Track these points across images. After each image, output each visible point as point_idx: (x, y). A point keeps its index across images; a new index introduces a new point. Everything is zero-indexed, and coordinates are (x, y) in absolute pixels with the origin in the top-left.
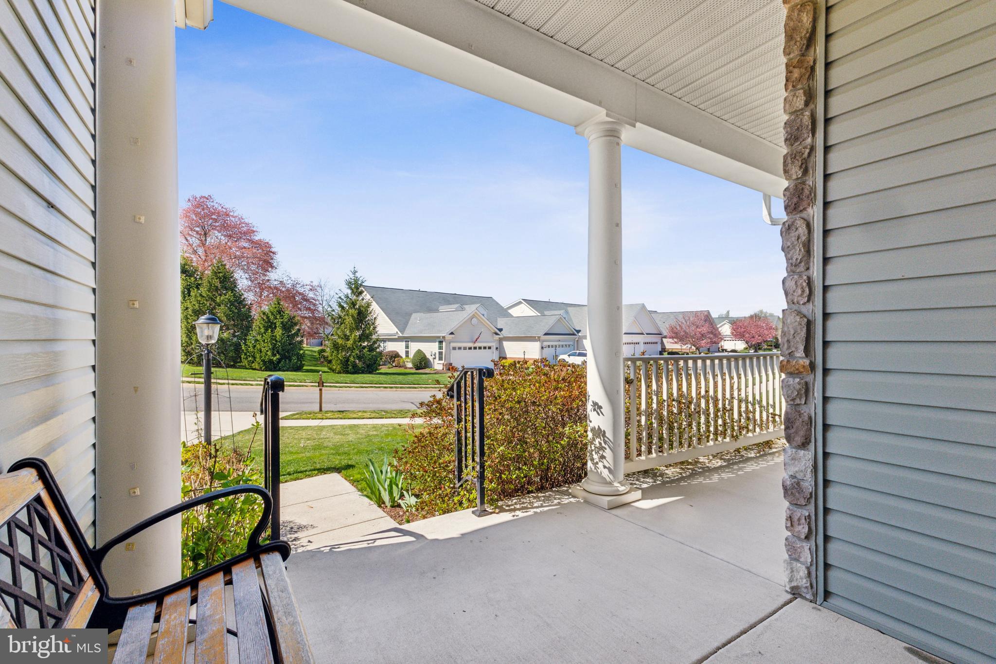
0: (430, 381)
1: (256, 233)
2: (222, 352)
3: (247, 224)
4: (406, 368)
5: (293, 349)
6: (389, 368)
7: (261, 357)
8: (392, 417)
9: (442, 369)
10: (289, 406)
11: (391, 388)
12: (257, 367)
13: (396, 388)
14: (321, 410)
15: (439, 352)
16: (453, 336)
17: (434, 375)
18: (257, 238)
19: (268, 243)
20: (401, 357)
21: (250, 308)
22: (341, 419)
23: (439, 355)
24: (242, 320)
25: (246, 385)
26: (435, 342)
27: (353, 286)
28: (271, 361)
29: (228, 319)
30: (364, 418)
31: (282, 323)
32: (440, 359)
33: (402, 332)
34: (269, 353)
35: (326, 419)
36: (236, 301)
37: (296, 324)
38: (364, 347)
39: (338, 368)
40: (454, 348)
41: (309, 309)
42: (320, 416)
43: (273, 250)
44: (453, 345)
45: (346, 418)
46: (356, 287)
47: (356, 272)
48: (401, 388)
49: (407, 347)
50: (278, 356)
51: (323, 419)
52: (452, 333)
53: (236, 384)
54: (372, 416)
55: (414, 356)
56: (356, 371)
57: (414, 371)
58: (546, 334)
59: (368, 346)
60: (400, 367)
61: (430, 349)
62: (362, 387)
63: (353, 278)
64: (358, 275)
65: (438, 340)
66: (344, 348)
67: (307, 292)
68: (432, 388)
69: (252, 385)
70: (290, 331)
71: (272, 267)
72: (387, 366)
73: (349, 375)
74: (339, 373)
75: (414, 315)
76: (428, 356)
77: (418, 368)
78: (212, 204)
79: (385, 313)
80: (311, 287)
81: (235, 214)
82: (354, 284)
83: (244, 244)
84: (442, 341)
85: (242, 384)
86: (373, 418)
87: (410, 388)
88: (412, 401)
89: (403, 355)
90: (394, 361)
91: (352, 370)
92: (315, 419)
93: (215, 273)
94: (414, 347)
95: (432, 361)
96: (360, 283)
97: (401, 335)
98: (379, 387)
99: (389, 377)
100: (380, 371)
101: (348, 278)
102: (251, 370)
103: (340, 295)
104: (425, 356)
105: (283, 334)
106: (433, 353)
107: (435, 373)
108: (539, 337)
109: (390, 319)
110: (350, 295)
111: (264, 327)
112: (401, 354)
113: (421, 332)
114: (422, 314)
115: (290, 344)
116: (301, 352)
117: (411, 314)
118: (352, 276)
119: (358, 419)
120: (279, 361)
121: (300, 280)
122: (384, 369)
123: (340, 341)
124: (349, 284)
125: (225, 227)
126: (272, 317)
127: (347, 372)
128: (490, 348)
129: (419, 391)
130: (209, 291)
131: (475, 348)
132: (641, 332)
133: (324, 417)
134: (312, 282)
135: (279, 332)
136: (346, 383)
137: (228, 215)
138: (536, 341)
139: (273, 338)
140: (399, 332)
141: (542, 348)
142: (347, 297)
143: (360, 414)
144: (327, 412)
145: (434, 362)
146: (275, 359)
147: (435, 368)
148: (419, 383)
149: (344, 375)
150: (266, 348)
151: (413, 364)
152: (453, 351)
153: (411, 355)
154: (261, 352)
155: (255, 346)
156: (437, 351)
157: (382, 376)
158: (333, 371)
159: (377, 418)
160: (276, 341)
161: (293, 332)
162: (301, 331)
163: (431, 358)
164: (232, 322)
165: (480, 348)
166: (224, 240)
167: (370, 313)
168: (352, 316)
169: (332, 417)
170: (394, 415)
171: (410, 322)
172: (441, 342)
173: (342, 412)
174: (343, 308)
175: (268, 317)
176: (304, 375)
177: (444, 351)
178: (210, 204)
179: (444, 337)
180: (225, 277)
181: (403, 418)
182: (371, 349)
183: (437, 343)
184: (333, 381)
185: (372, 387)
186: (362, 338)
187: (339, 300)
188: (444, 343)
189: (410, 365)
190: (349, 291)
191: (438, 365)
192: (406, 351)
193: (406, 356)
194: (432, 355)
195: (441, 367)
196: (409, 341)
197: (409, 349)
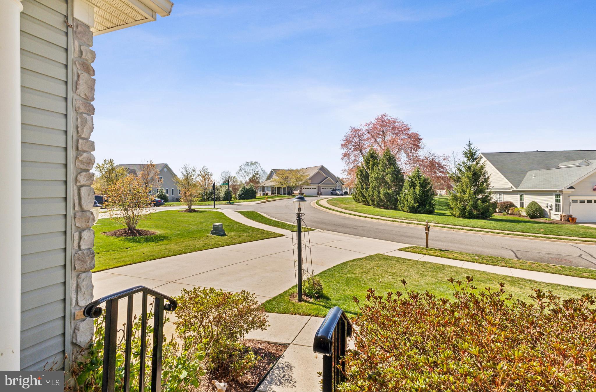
0: (542, 230)
1: (410, 129)
2: (389, 201)
3: (405, 125)
4: (521, 216)
5: (427, 200)
6: (504, 215)
7: (407, 204)
8: (483, 263)
9: (559, 219)
10: (411, 239)
11: (499, 233)
12: (406, 211)
13: (503, 233)
14: (427, 247)
15: (556, 204)
16: (572, 190)
17: (549, 225)
18: (410, 132)
19: (417, 134)
20: (516, 207)
21: (403, 175)
22: (439, 257)
23: (556, 207)
24: (399, 182)
25: (396, 221)
26: (552, 196)
27: (469, 155)
28: (413, 207)
29: (392, 182)
30: (457, 259)
31: (420, 183)
32: (558, 210)
33: (517, 187)
34: (412, 202)
35: (428, 255)
36: (395, 171)
37: (429, 183)
38: (479, 199)
39: (458, 213)
40: (574, 201)
41: (443, 172)
42: (424, 251)
43: (420, 138)
44: (573, 198)
45: (443, 257)
46: (471, 155)
47: (471, 144)
48: (508, 234)
49: (522, 199)
50: (417, 204)
51: (425, 254)
52: (571, 188)
53: (390, 221)
54: (465, 259)
55: (528, 207)
56: (471, 216)
57: (528, 219)
59: (482, 198)
60: (515, 215)
61: (545, 202)
62: (472, 230)
63: (469, 149)
64: (472, 146)
65: (555, 194)
66: (461, 200)
67: (441, 161)
68: (542, 237)
69: (398, 222)
70: (425, 188)
71: (420, 148)
72: (502, 214)
73: (466, 219)
74: (459, 217)
75: (529, 173)
76: (544, 207)
77: (532, 217)
78: (387, 118)
79: (500, 172)
80: (444, 158)
81: (398, 121)
82: (470, 153)
83: (403, 136)
84: (560, 195)
85: (393, 221)
86: (465, 261)
87: (517, 235)
88: (513, 249)
89: (518, 205)
90: (508, 210)
91: (468, 216)
92: (420, 254)
93: (385, 156)
94: (528, 199)
95: (548, 211)
96: (474, 152)
97: (515, 189)
98: (487, 232)
99: (500, 223)
100: (493, 218)
101: (464, 150)
102: (402, 212)
103: (459, 163)
104: (541, 207)
105: (421, 190)
106: (549, 205)
107: (551, 223)
109: (505, 177)
110: (466, 162)
111: (409, 186)
112: (515, 204)
113: (536, 187)
114: (538, 171)
115: (425, 196)
116: (433, 202)
117: (527, 172)
118: (467, 148)
119: (453, 259)
120: (418, 207)
121: (437, 154)
122: (496, 216)
123: (458, 194)
124: (466, 154)
125: (394, 129)
126: (414, 180)
127: (465, 217)
129: (526, 238)
130: (382, 167)
133: (427, 253)
134: (444, 154)
135: (418, 189)
136: (460, 226)
137: (395, 122)
139: (414, 192)
140: (513, 187)
142: (464, 163)
143: (456, 255)
144: (431, 249)
145: (550, 213)
146: (416, 205)
147: (552, 218)
148: (530, 231)
149: (462, 219)
150: (410, 198)
151: (527, 213)
152: (573, 204)
153: (526, 205)
154: (407, 201)
155: (405, 197)
156: (554, 203)
157: (493, 222)
158: (454, 215)
159: (468, 261)
160: (416, 195)
161: (428, 188)
162: (433, 188)
163: (547, 210)
164: (394, 183)
166: (394, 136)
167: (484, 173)
168: (468, 177)
169: (433, 254)
170: (485, 261)
171: (525, 178)
172: (558, 196)
173: (443, 251)
174: (460, 171)
175: (412, 180)
176: (432, 217)
177: (561, 203)
178: (385, 118)
179: (562, 191)
180: (390, 158)
181: (494, 265)
182: (484, 200)
183: (554, 197)
184: (451, 224)
185: (480, 231)
186: (476, 193)
187: (458, 166)
189: (524, 214)
190: (466, 159)
191: (555, 216)
192: (521, 202)
193: (521, 206)
194: (547, 207)
195: (558, 218)
196: (523, 195)
197: (524, 201)
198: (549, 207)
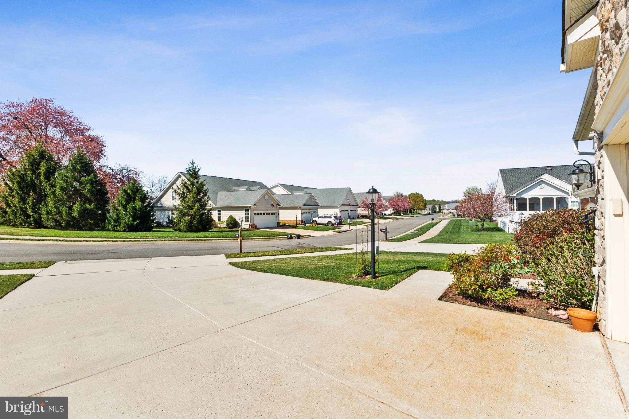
14: (241, 252)
15: (246, 217)
16: (255, 206)
20: (215, 221)
23: (246, 218)
26: (243, 210)
27: (192, 173)
28: (136, 224)
32: (247, 221)
33: (216, 204)
38: (203, 214)
40: (255, 214)
44: (255, 212)
46: (194, 173)
47: (194, 163)
49: (219, 214)
50: (138, 221)
52: (255, 205)
55: (226, 220)
57: (227, 229)
58: (304, 205)
59: (205, 213)
60: (215, 227)
61: (239, 215)
64: (195, 165)
65: (245, 209)
70: (144, 203)
75: (219, 193)
76: (237, 220)
77: (230, 228)
82: (193, 171)
84: (248, 210)
89: (216, 219)
94: (226, 214)
95: (240, 223)
97: (214, 206)
100: (211, 230)
101: (188, 167)
106: (241, 218)
107: (242, 231)
108: (300, 207)
113: (230, 205)
114: (226, 192)
117: (217, 192)
118: (191, 166)
124: (189, 171)
126: (131, 193)
128: (274, 214)
131: (267, 214)
132: (348, 204)
138: (298, 209)
140: (213, 204)
141: (302, 214)
145: (241, 223)
147: (243, 227)
151: (225, 225)
152: (255, 216)
153: (223, 220)
156: (244, 216)
163: (239, 221)
165: (269, 214)
171: (218, 198)
177: (249, 216)
179: (250, 207)
182: (207, 215)
183: (244, 211)
186: (200, 208)
188: (250, 211)
189: (222, 226)
191: (245, 225)
192: (218, 217)
193: (218, 220)
194: (240, 219)
195: (247, 227)
196: (220, 210)
197: (221, 216)
198: (241, 219)
